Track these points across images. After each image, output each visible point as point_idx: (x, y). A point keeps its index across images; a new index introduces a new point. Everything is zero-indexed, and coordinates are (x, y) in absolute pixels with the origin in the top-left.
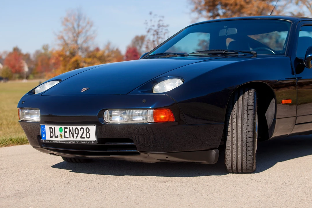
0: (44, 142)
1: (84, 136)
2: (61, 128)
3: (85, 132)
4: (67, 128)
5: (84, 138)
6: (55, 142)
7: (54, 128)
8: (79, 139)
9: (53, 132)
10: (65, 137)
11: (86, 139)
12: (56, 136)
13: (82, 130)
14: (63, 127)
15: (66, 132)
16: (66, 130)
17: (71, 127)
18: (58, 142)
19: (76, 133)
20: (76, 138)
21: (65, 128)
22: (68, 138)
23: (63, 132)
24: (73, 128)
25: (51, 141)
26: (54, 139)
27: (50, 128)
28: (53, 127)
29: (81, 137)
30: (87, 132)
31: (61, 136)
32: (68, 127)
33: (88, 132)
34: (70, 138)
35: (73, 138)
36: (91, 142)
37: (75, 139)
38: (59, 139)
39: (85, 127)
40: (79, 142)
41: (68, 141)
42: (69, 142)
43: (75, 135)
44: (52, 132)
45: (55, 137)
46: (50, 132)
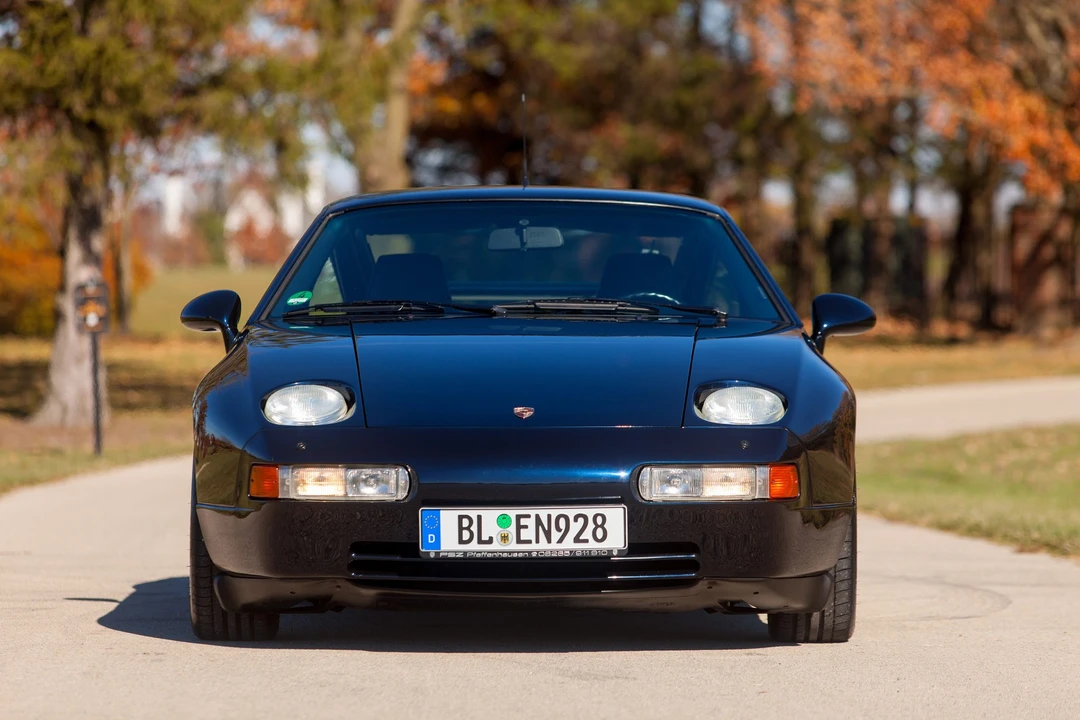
0: (432, 555)
1: (587, 534)
2: (504, 516)
3: (591, 526)
4: (528, 516)
5: (586, 541)
6: (479, 555)
7: (479, 517)
8: (569, 545)
9: (474, 528)
10: (519, 541)
11: (592, 545)
12: (485, 537)
13: (581, 521)
14: (512, 513)
15: (526, 527)
16: (523, 522)
17: (544, 513)
18: (490, 555)
19: (559, 530)
20: (560, 541)
21: (519, 517)
22: (529, 542)
23: (512, 529)
24: (549, 516)
25: (465, 553)
26: (474, 546)
27: (461, 518)
28: (473, 513)
29: (577, 540)
30: (597, 526)
31: (505, 538)
32: (533, 512)
33: (602, 526)
34: (537, 541)
35: (549, 541)
36: (610, 551)
37: (554, 546)
38: (496, 546)
39: (590, 511)
40: (571, 552)
41: (530, 552)
42: (534, 555)
43: (556, 535)
44: (468, 528)
45: (480, 541)
46: (461, 529)
